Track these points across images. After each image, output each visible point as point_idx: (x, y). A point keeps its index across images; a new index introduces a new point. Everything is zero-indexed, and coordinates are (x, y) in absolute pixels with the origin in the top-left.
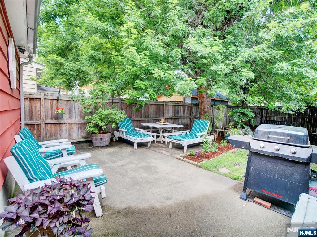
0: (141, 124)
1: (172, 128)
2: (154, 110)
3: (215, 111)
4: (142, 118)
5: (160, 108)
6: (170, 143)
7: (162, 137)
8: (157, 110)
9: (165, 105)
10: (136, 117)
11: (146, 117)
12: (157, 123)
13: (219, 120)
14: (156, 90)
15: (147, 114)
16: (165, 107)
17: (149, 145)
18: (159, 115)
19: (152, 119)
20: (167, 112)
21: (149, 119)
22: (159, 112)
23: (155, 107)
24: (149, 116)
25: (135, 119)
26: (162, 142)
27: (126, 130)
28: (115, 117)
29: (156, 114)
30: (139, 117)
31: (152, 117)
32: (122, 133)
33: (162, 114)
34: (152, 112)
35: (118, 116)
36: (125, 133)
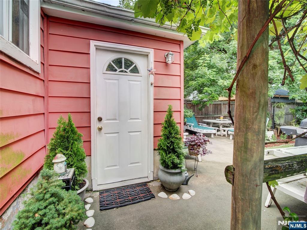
0: (203, 120)
1: (230, 124)
2: (212, 109)
3: (275, 108)
4: (202, 115)
5: (218, 107)
6: (231, 135)
7: (223, 131)
8: (215, 109)
9: (222, 104)
10: (198, 114)
11: (206, 114)
12: (217, 119)
13: (279, 118)
14: (219, 93)
15: (206, 112)
16: (222, 106)
17: (212, 136)
18: (217, 113)
19: (211, 116)
20: (224, 110)
21: (209, 116)
22: (217, 110)
23: (214, 105)
24: (209, 114)
25: (197, 116)
26: (222, 135)
27: (193, 124)
28: (187, 114)
29: (215, 112)
30: (200, 114)
31: (211, 115)
32: (190, 126)
33: (220, 112)
34: (211, 110)
35: (189, 113)
36: (192, 126)
